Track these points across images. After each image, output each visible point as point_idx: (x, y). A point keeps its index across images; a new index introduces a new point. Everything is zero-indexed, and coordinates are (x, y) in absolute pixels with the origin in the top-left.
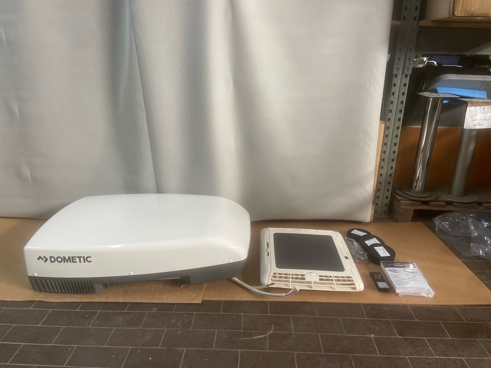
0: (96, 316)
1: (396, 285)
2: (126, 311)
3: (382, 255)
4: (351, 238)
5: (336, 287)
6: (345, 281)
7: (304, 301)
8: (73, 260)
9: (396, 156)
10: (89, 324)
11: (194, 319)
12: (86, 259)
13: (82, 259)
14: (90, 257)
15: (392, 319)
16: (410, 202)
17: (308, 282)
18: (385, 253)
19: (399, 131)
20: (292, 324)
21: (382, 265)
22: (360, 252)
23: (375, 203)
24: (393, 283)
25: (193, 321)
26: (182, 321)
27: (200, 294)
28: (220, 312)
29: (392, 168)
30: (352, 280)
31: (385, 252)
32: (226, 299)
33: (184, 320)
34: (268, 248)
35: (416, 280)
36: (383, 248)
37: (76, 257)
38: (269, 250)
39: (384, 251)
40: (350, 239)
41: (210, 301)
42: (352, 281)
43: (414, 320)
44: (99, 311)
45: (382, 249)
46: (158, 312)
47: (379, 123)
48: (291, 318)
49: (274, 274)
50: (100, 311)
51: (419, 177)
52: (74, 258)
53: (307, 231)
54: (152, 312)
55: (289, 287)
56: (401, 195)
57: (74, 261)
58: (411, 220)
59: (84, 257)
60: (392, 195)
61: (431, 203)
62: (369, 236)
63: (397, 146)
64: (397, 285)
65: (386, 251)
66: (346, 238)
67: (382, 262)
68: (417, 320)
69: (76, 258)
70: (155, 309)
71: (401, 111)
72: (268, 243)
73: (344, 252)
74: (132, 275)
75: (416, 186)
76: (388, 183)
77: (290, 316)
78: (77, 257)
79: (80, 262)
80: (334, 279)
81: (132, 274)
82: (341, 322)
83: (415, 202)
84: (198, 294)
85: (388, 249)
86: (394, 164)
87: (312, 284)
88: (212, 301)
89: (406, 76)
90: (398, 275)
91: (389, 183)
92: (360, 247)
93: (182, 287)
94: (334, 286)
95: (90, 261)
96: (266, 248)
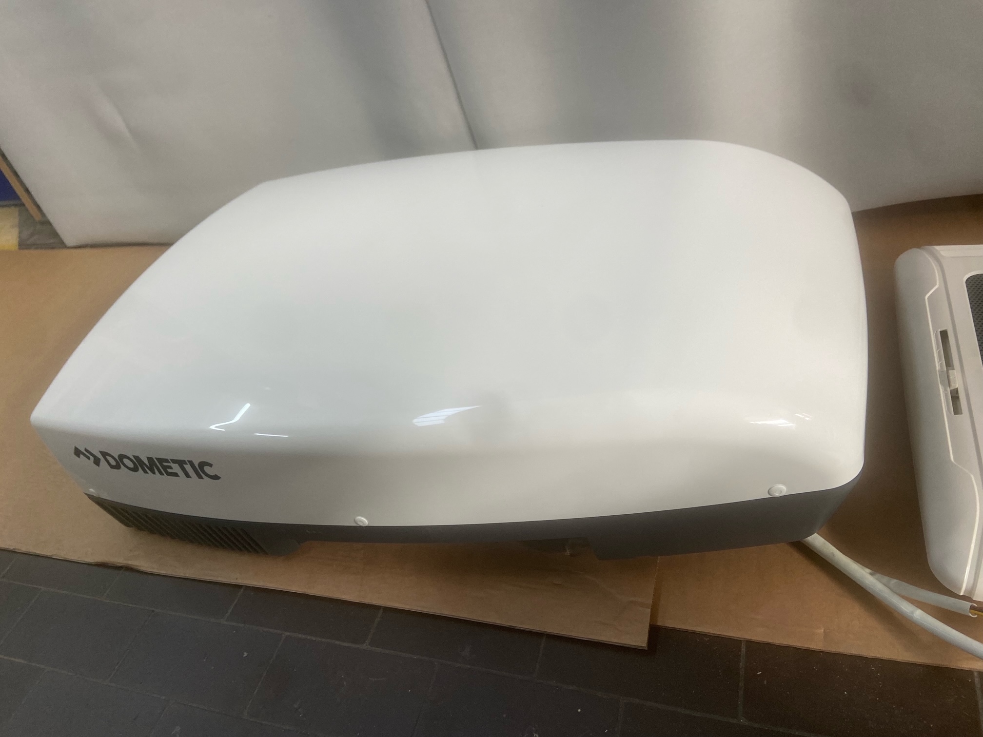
2: (365, 646)
12: (201, 469)
13: (188, 468)
14: (211, 465)
27: (638, 599)
34: (949, 363)
37: (171, 461)
44: (284, 634)
52: (165, 464)
54: (457, 665)
57: (169, 470)
59: (192, 463)
69: (172, 465)
70: (467, 652)
72: (944, 335)
74: (366, 525)
79: (187, 477)
81: (365, 522)
84: (632, 599)
93: (568, 548)
95: (216, 477)
96: (941, 364)
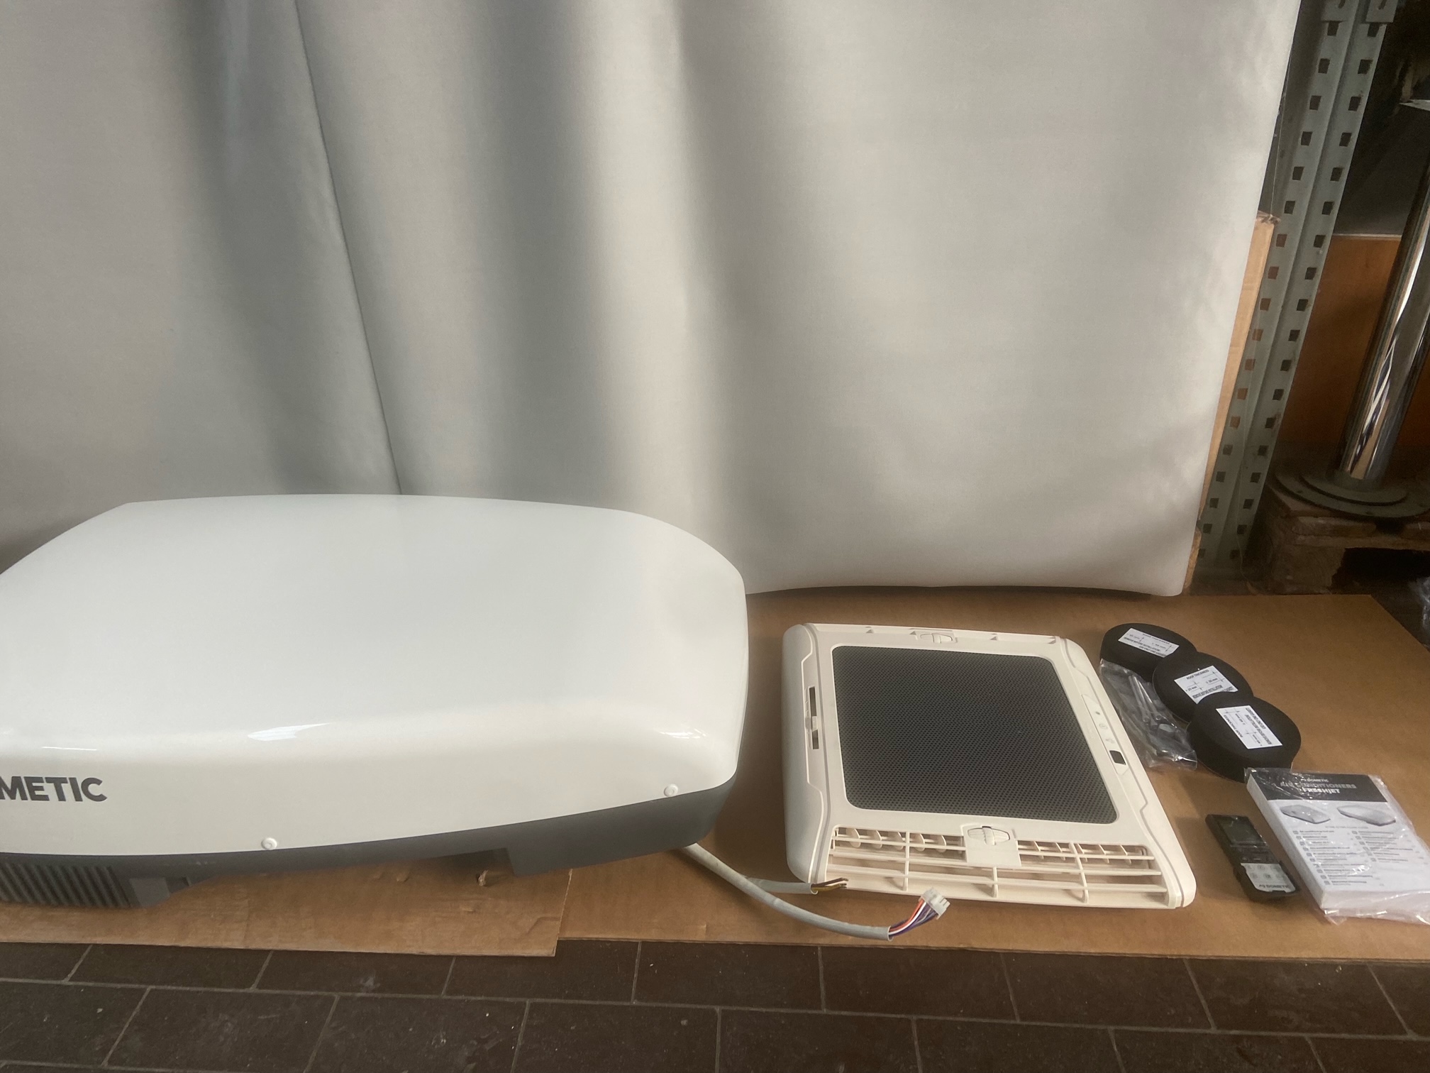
0: (134, 1013)
1: (1321, 881)
2: (252, 989)
3: (1250, 743)
4: (1120, 665)
5: (1087, 892)
6: (1122, 863)
7: (962, 946)
8: (32, 790)
9: (1300, 348)
10: (104, 1052)
11: (522, 1030)
12: (83, 789)
13: (67, 788)
14: (98, 782)
15: (1316, 1031)
16: (1334, 522)
17: (978, 871)
18: (1263, 735)
19: (1321, 252)
20: (919, 1059)
21: (1253, 786)
22: (1162, 727)
23: (1204, 527)
24: (1308, 869)
25: (520, 1044)
26: (476, 1043)
27: (549, 915)
28: (629, 999)
29: (1278, 394)
30: (1148, 861)
31: (1259, 730)
32: (653, 935)
33: (482, 1037)
34: (814, 713)
35: (1395, 857)
36: (1250, 711)
37: (44, 780)
38: (817, 720)
39: (1256, 727)
40: (1117, 667)
41: (590, 941)
42: (1151, 864)
43: (1401, 1034)
44: (150, 988)
45: (1247, 716)
46: (379, 995)
47: (1255, 220)
48: (914, 1028)
49: (842, 831)
50: (154, 987)
51: (1372, 424)
52: (34, 784)
53: (956, 638)
54: (359, 995)
55: (902, 888)
56: (1299, 494)
58: (1328, 588)
59: (73, 781)
60: (1268, 498)
61: (1410, 526)
62: (1189, 660)
63: (1309, 310)
64: (1327, 883)
65: (1263, 727)
66: (1103, 666)
67: (1253, 774)
68: (1411, 1036)
69: (45, 785)
70: (370, 982)
71: (1336, 174)
72: (812, 691)
73: (1107, 733)
74: (274, 848)
75: (1357, 458)
76: (1257, 449)
77: (909, 1017)
78: (46, 778)
79: (61, 797)
80: (1078, 856)
81: (274, 844)
82: (1116, 1049)
83: (1351, 523)
84: (544, 915)
85: (1271, 716)
86: (1287, 382)
87: (993, 879)
88: (598, 941)
89: (1373, 31)
90: (1323, 834)
91: (1262, 451)
92: (1158, 702)
93: (481, 880)
94: (1080, 887)
95: (101, 798)
96: (808, 712)
